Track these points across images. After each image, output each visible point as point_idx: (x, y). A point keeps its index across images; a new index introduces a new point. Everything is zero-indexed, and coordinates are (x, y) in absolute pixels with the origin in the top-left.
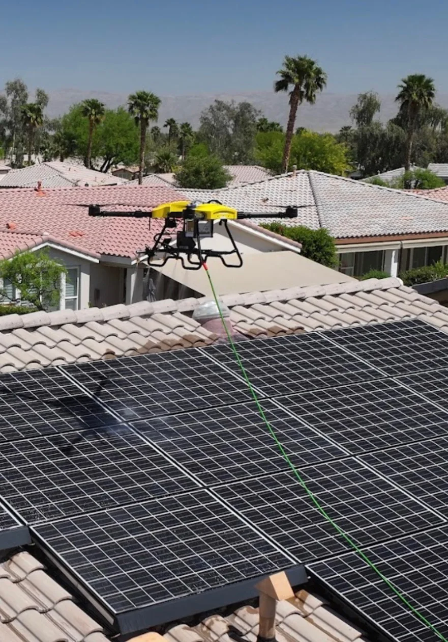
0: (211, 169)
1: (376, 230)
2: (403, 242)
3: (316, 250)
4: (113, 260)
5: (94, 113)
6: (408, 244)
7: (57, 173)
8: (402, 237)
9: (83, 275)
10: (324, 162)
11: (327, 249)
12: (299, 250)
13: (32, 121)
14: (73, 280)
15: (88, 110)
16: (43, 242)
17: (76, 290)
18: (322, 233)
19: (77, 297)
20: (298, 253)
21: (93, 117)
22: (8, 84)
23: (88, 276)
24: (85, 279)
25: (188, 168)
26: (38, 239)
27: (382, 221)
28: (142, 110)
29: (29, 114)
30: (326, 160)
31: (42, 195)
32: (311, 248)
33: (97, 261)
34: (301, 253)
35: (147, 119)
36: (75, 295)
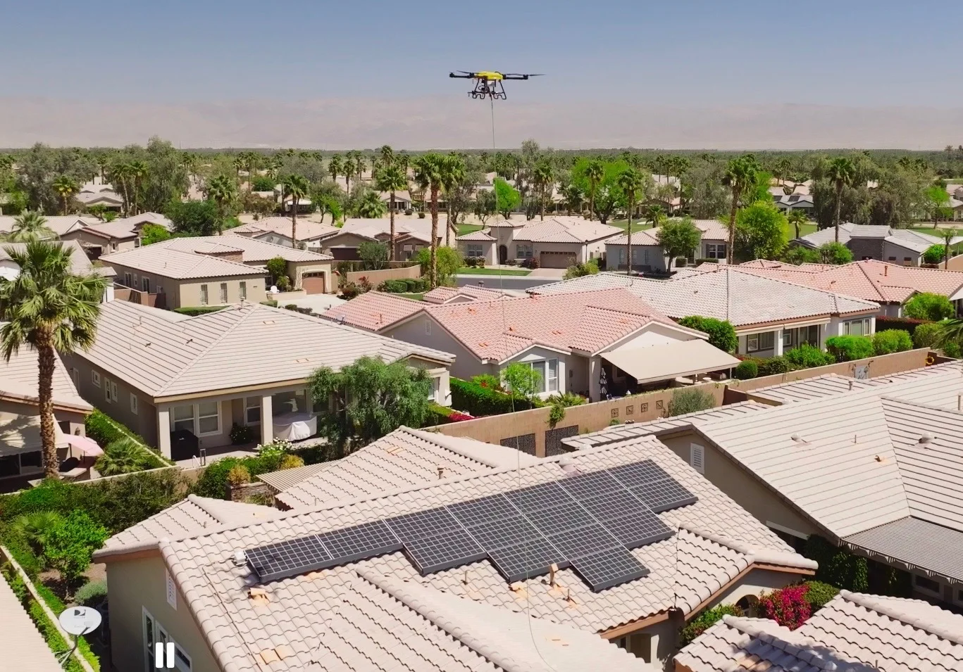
0: (686, 230)
1: (766, 318)
2: (786, 325)
3: (722, 336)
4: (581, 353)
5: (595, 173)
6: (788, 326)
7: (564, 229)
8: (784, 322)
9: (560, 363)
10: (771, 226)
11: (728, 335)
12: (708, 339)
13: (544, 180)
14: (554, 366)
15: (590, 171)
16: (533, 344)
17: (556, 373)
18: (726, 324)
19: (556, 378)
20: (707, 341)
21: (595, 177)
22: (523, 143)
23: (564, 364)
24: (562, 366)
25: (667, 229)
26: (529, 342)
27: (772, 310)
28: (630, 184)
29: (541, 173)
30: (773, 225)
31: (535, 301)
32: (718, 335)
33: (570, 354)
34: (709, 341)
35: (632, 191)
36: (555, 376)
